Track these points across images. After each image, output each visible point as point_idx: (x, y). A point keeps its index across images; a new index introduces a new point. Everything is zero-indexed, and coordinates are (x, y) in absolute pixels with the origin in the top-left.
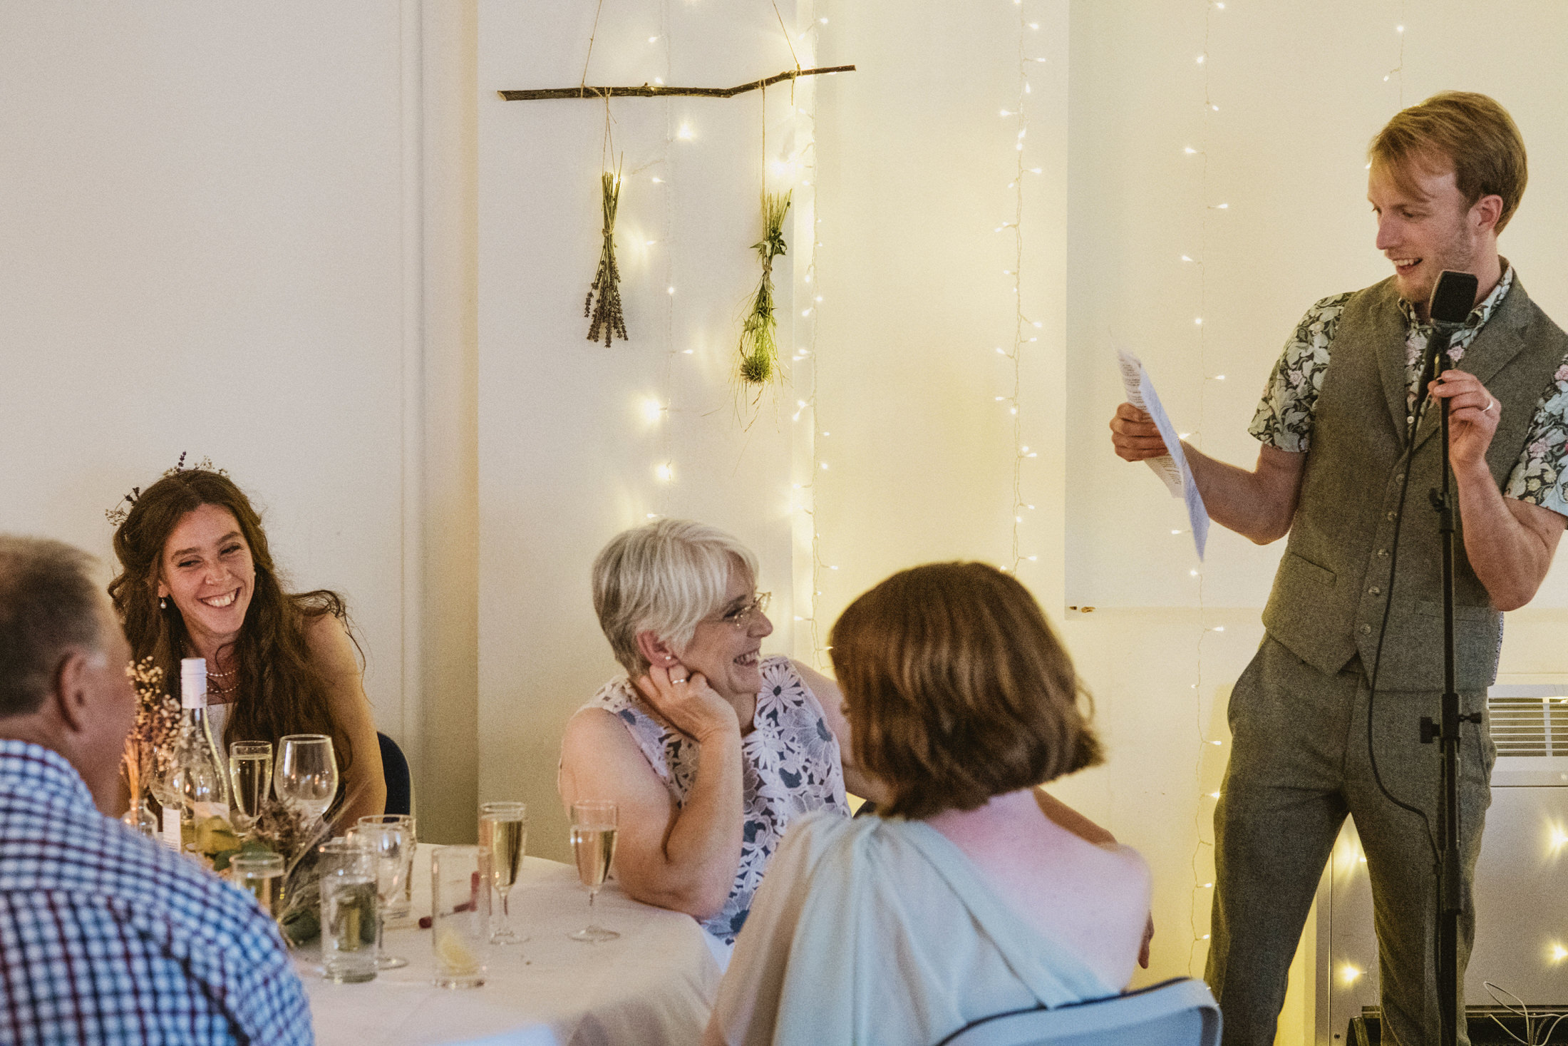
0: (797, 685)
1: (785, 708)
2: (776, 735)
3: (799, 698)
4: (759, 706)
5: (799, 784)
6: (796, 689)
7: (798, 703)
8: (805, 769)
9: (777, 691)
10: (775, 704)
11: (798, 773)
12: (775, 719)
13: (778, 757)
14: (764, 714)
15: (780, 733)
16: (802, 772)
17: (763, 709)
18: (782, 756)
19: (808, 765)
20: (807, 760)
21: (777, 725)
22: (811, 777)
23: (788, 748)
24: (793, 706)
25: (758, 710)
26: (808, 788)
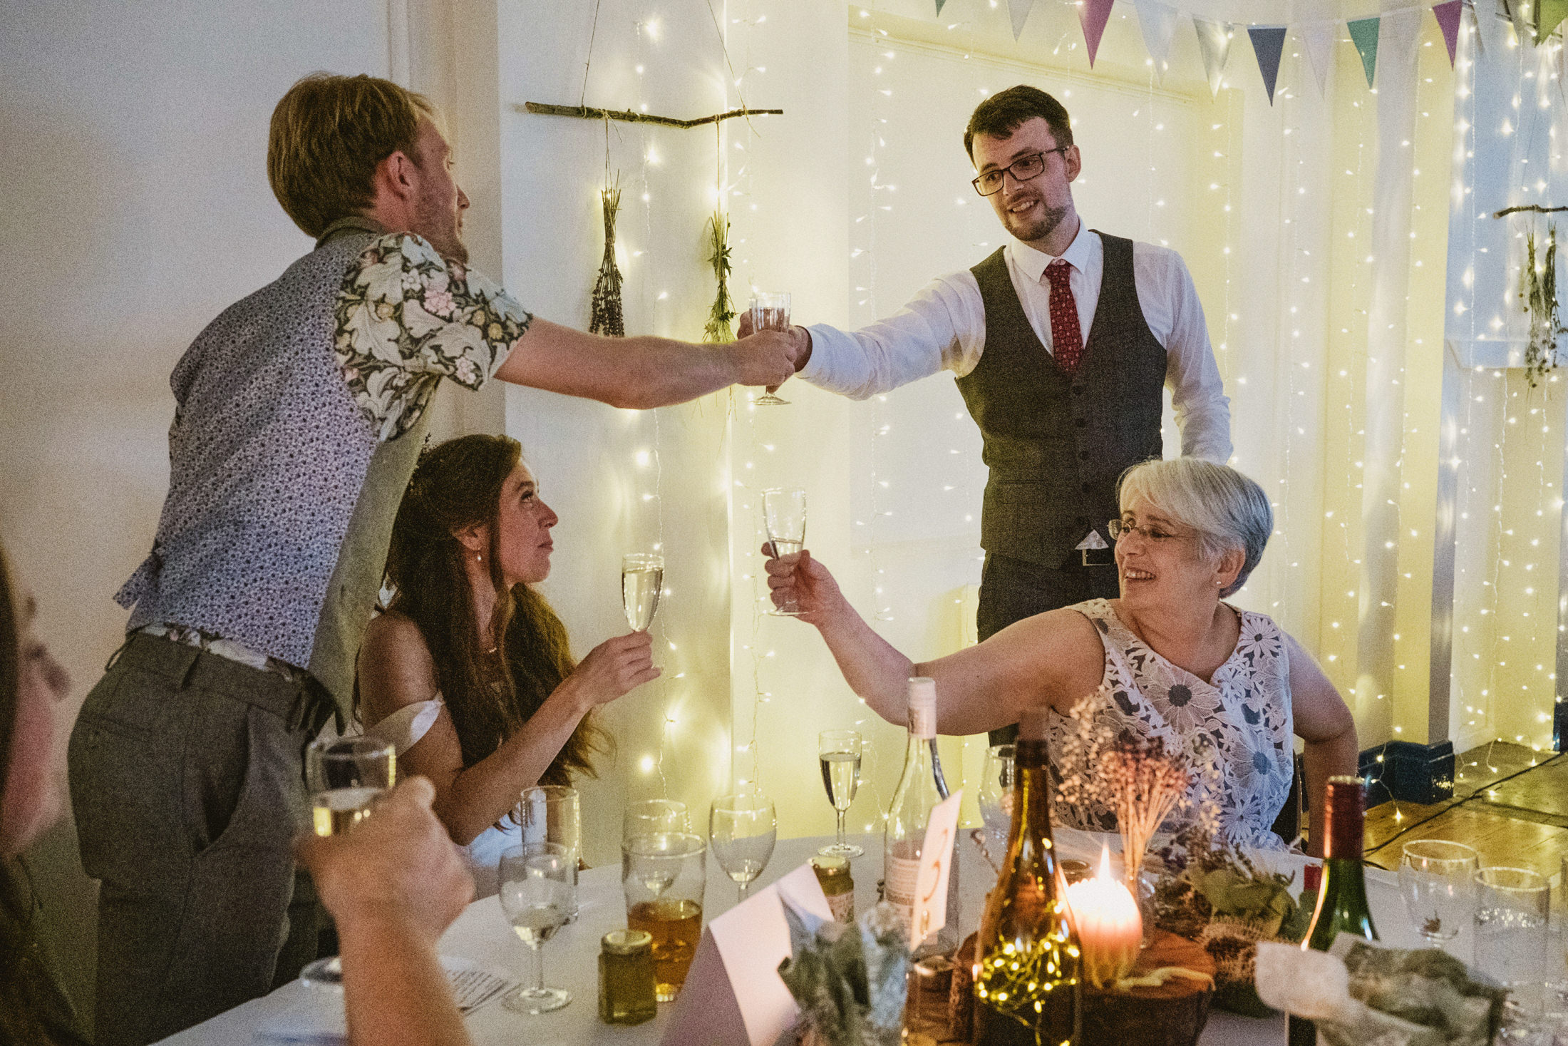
0: (1277, 639)
1: (1262, 655)
2: (1248, 674)
3: (1276, 650)
4: (1240, 645)
5: (1256, 722)
6: (1275, 641)
7: (1274, 654)
8: (1265, 712)
9: (1258, 638)
10: (1255, 647)
11: (1258, 713)
12: (1251, 660)
13: (1244, 693)
14: (1243, 653)
15: (1252, 673)
16: (1261, 712)
17: (1243, 648)
18: (1248, 693)
19: (1267, 709)
20: (1268, 705)
21: (1251, 665)
22: (1267, 720)
23: (1256, 688)
24: (1268, 654)
25: (1237, 648)
26: (1263, 729)
